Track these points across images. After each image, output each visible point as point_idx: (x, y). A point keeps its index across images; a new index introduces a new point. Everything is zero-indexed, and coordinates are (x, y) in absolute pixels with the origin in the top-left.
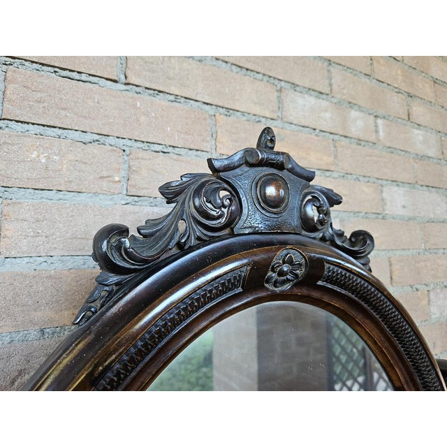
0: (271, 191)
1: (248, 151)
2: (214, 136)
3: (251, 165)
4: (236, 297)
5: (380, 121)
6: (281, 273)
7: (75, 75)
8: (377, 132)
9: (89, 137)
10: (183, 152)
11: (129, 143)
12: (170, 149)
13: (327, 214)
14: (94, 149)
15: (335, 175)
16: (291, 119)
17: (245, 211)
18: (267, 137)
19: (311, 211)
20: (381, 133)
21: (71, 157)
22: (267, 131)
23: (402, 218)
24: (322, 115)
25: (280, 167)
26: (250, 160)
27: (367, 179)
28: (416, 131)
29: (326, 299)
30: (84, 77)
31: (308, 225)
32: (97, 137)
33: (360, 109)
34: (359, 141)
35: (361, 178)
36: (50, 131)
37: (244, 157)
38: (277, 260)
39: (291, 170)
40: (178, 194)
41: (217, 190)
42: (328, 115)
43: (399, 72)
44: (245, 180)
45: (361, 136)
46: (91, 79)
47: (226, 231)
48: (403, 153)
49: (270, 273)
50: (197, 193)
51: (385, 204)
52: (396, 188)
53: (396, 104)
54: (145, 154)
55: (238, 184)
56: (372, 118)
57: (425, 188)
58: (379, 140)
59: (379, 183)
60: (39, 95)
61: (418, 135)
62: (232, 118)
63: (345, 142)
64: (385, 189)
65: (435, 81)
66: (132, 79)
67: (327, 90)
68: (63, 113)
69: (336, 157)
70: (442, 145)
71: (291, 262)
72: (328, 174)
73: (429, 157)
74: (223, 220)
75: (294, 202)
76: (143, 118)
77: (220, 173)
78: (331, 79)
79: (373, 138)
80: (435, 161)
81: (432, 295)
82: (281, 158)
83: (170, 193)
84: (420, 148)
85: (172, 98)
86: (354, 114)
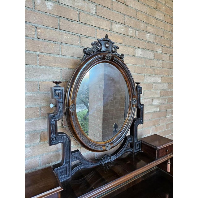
0: (107, 45)
1: (104, 38)
2: (96, 34)
3: (104, 41)
4: (101, 60)
5: (137, 31)
6: (108, 58)
7: (71, 20)
8: (136, 34)
9: (74, 34)
10: (90, 37)
11: (80, 35)
12: (88, 37)
13: (116, 50)
14: (74, 36)
15: (123, 45)
16: (114, 30)
17: (103, 48)
18: (107, 36)
19: (114, 49)
20: (137, 35)
21: (71, 37)
22: (107, 35)
23: (140, 57)
24: (122, 29)
25: (108, 41)
26: (104, 40)
27: (131, 47)
28: (147, 34)
29: (115, 64)
30: (72, 21)
31: (113, 52)
32: (75, 34)
33: (132, 28)
34: (131, 37)
35: (130, 46)
36: (67, 32)
37: (103, 39)
38: (107, 55)
39: (110, 42)
40: (93, 44)
41: (99, 44)
42: (123, 29)
43: (145, 17)
44: (103, 43)
45: (131, 35)
46: (73, 21)
47: (100, 51)
48: (143, 40)
49: (106, 57)
50: (96, 44)
51: (136, 53)
52: (139, 49)
53: (142, 26)
54: (83, 38)
55: (102, 43)
56: (135, 30)
57: (148, 50)
58: (136, 37)
59: (135, 48)
60: (65, 24)
61: (148, 35)
62: (101, 30)
63: (127, 37)
64: (136, 50)
65: (156, 19)
66: (81, 21)
67: (123, 23)
68: (69, 28)
69: (124, 41)
70: (155, 38)
71: (109, 56)
72: (122, 44)
73: (150, 42)
74: (99, 49)
75: (110, 48)
76: (83, 30)
77: (99, 41)
78: (124, 19)
79: (134, 36)
80: (152, 43)
81: (145, 77)
82: (109, 40)
83: (92, 44)
84: (148, 39)
85: (88, 25)
86: (130, 29)
